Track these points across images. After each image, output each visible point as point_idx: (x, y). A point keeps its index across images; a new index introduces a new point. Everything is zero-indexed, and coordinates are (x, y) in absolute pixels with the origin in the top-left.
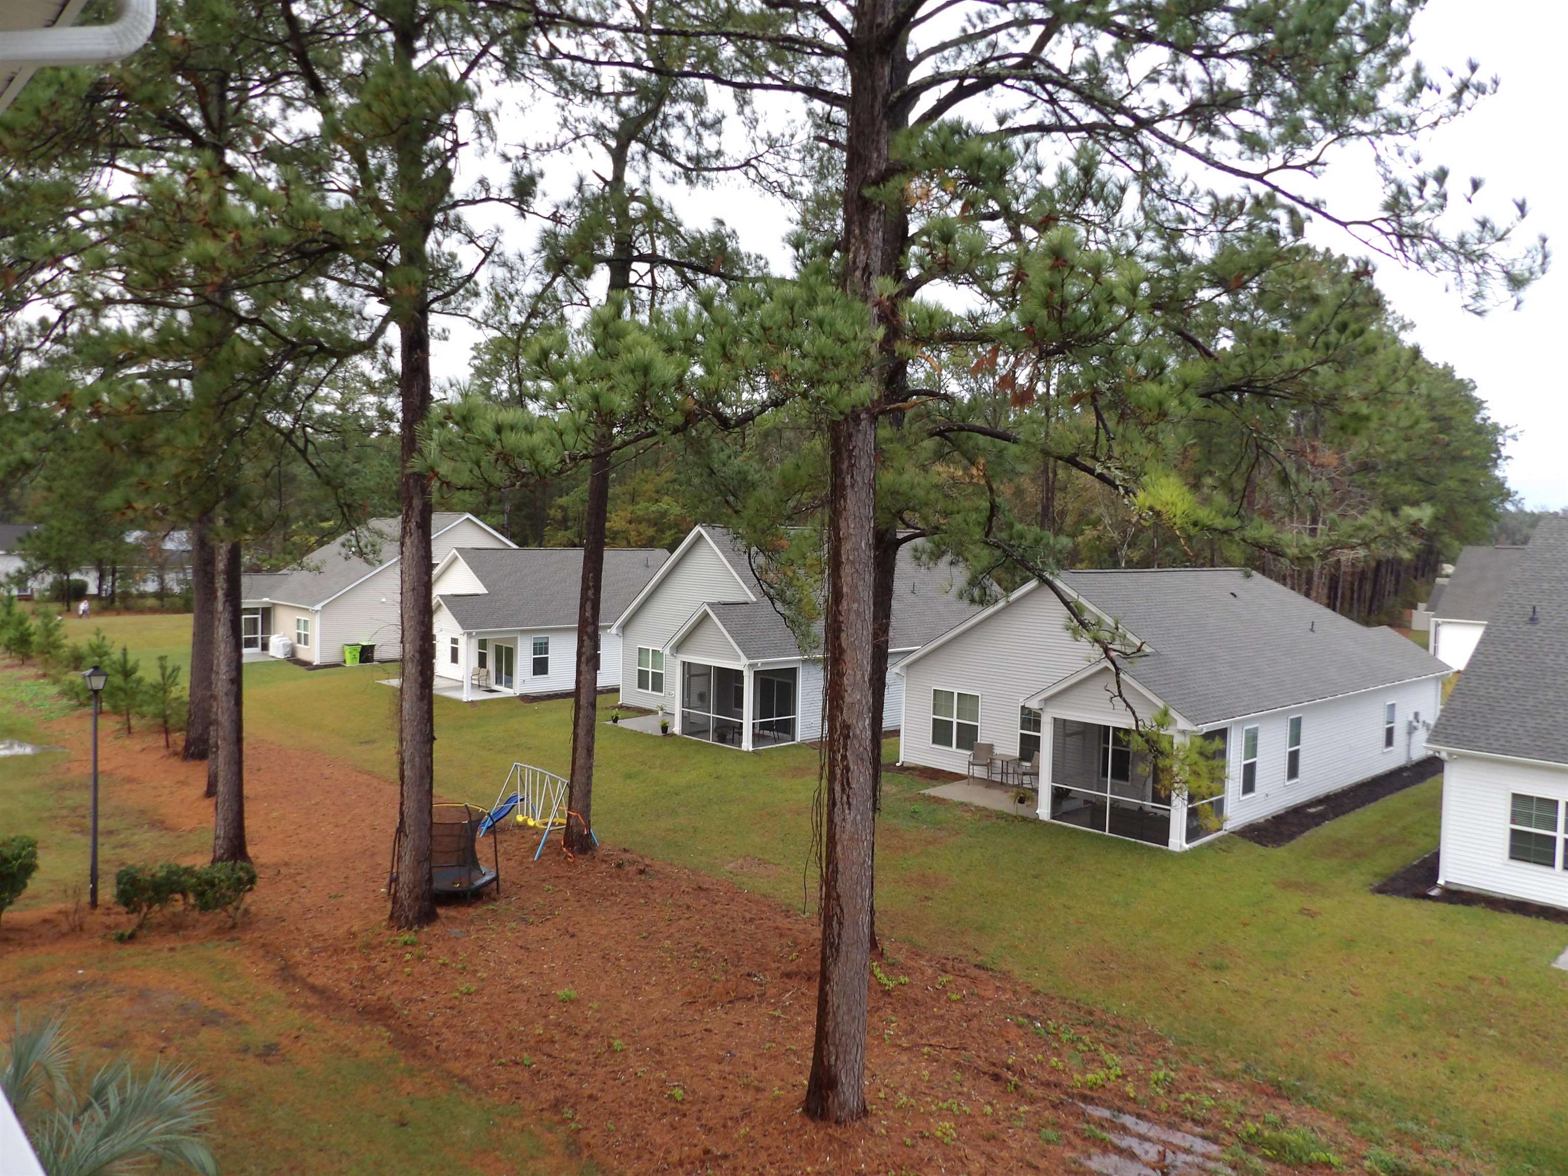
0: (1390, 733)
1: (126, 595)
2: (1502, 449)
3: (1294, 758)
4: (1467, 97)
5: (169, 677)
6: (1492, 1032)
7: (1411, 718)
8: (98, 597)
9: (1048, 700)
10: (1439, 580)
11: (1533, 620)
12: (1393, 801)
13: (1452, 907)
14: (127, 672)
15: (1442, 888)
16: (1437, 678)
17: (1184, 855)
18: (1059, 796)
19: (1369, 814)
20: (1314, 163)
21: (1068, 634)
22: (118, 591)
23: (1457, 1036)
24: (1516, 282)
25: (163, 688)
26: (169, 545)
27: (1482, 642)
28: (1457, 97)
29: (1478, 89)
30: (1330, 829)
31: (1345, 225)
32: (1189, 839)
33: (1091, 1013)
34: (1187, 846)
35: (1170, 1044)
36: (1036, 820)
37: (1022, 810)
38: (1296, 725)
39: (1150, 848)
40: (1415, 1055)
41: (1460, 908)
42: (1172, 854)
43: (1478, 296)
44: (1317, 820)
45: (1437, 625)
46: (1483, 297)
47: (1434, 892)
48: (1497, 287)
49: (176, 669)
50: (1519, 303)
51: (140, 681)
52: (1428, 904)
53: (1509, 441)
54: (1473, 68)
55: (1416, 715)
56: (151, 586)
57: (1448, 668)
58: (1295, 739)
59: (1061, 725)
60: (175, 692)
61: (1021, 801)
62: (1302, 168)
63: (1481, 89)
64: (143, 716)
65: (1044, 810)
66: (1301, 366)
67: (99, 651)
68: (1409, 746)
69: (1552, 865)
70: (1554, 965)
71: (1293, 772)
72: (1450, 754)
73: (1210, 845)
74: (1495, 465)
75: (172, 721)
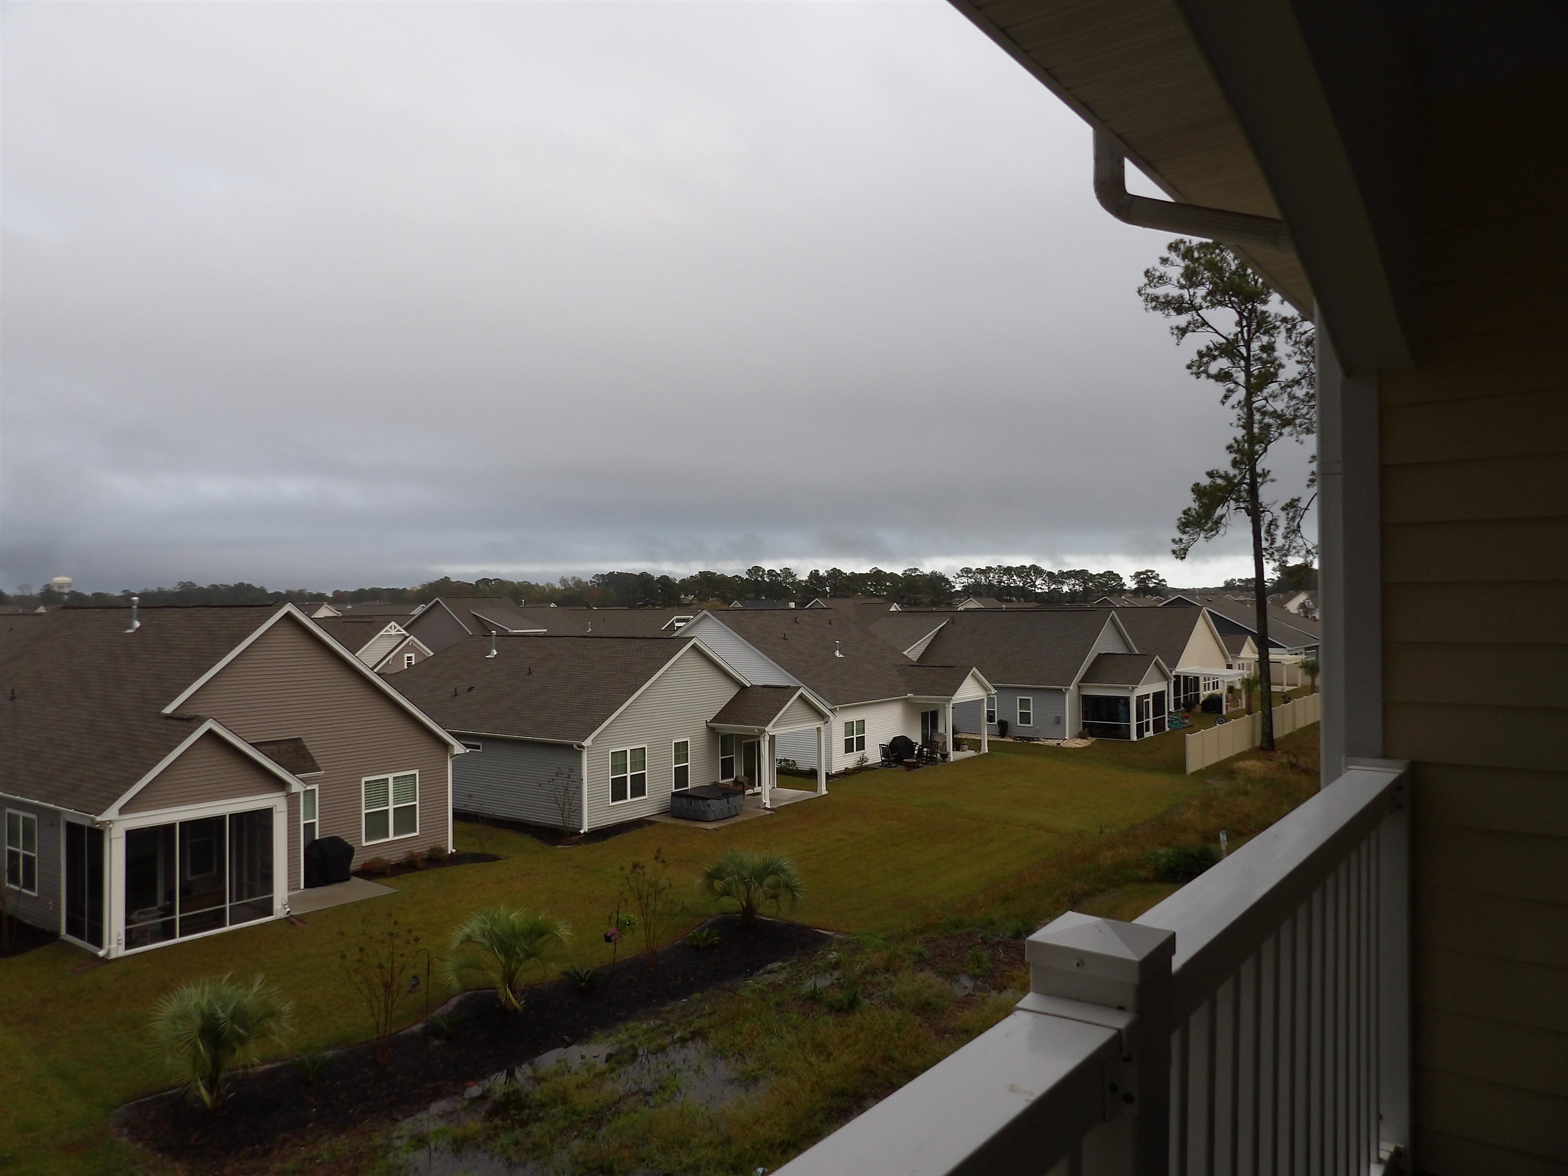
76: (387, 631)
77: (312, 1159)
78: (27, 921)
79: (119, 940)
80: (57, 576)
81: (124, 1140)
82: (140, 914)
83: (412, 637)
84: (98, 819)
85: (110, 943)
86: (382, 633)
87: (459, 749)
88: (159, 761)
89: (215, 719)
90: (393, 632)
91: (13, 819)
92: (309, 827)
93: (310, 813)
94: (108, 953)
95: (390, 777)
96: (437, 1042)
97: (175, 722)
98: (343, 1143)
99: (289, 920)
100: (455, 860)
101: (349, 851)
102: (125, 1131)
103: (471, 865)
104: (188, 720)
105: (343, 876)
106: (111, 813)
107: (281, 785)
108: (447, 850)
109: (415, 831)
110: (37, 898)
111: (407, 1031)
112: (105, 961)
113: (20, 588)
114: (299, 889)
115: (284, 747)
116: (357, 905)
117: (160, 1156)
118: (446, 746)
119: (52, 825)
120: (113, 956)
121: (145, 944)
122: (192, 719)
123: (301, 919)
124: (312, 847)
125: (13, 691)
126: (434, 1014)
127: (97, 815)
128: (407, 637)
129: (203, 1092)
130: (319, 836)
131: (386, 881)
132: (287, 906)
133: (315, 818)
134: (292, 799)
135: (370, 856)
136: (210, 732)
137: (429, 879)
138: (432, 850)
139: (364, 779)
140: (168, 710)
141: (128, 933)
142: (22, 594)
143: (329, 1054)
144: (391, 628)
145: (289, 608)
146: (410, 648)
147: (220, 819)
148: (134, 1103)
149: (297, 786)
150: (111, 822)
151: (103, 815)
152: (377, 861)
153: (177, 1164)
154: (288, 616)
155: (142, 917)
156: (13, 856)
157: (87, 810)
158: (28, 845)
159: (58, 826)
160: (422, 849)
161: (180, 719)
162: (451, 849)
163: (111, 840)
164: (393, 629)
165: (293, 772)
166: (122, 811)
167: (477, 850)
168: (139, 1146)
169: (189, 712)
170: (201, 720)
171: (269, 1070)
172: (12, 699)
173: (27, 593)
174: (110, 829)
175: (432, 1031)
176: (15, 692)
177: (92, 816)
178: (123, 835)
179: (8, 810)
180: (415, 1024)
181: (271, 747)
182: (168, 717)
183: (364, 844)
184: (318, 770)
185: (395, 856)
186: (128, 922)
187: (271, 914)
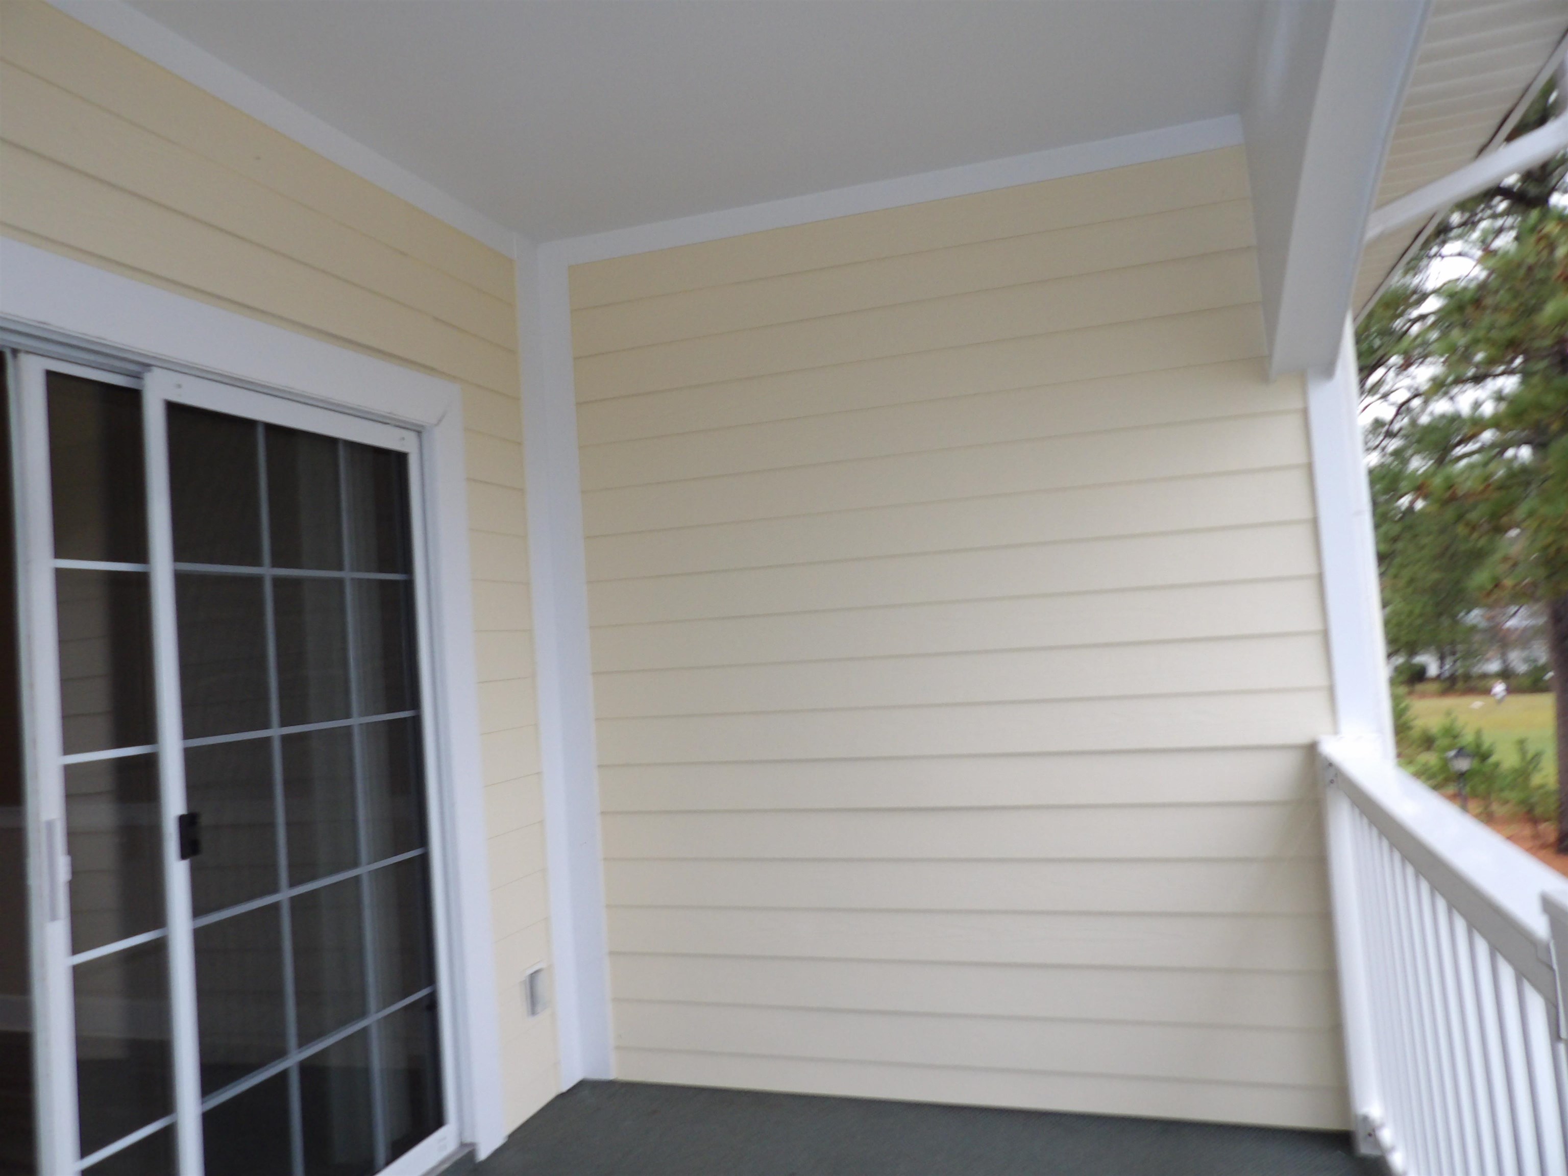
1: (1467, 677)
5: (1530, 763)
8: (1438, 677)
14: (1482, 755)
22: (1460, 671)
25: (1523, 773)
26: (1511, 623)
49: (1537, 756)
51: (1497, 765)
56: (1494, 666)
60: (1536, 780)
64: (1506, 802)
67: (1451, 733)
75: (1539, 811)
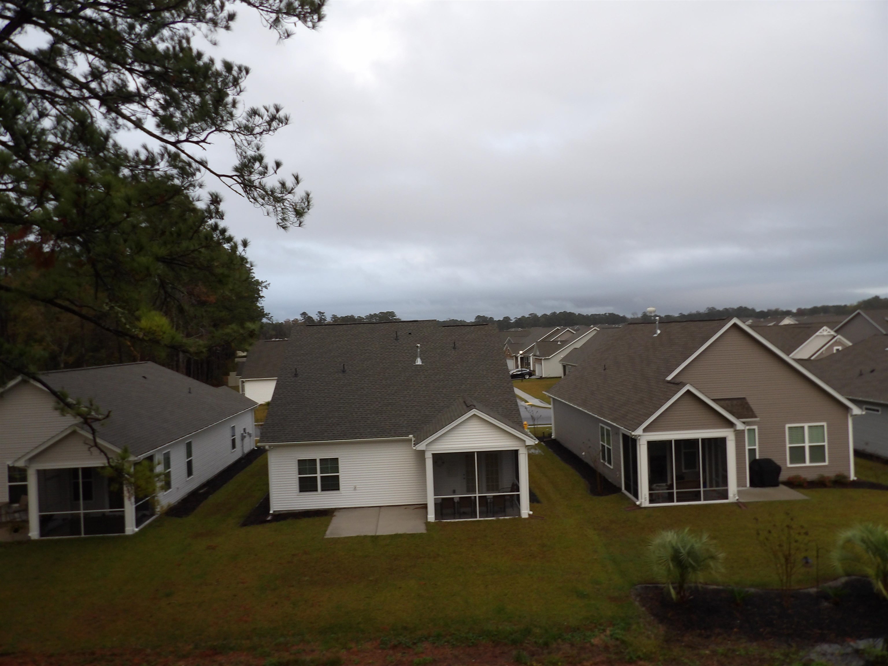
0: (234, 441)
2: (260, 292)
3: (189, 464)
4: (274, 124)
6: (306, 578)
7: (242, 432)
9: (32, 460)
10: (237, 360)
11: (296, 375)
12: (240, 477)
13: (278, 523)
15: (272, 514)
16: (251, 409)
17: (136, 535)
18: (44, 521)
19: (230, 486)
20: (204, 141)
21: (57, 413)
23: (293, 586)
24: (299, 213)
27: (276, 388)
28: (269, 123)
29: (279, 121)
30: (212, 499)
31: (219, 176)
32: (137, 526)
33: (93, 653)
34: (137, 530)
35: (149, 651)
36: (30, 541)
37: (18, 537)
38: (189, 446)
39: (114, 537)
40: (276, 603)
41: (282, 522)
42: (129, 537)
43: (284, 219)
44: (205, 496)
45: (243, 382)
46: (286, 220)
47: (269, 518)
48: (291, 216)
50: (300, 223)
52: (268, 525)
53: (264, 289)
54: (278, 110)
55: (245, 430)
57: (256, 403)
58: (189, 454)
59: (42, 474)
61: (16, 531)
62: (197, 143)
63: (280, 121)
65: (34, 533)
66: (192, 248)
68: (242, 446)
69: (317, 490)
70: (326, 537)
71: (190, 473)
72: (270, 446)
73: (150, 525)
74: (257, 301)
76: (821, 333)
77: (734, 651)
78: (610, 480)
79: (645, 498)
80: (649, 307)
81: (637, 603)
82: (657, 486)
83: (839, 336)
84: (633, 433)
85: (642, 499)
86: (818, 333)
87: (856, 411)
88: (662, 406)
89: (691, 384)
90: (825, 333)
91: (602, 428)
92: (752, 452)
93: (752, 442)
94: (641, 504)
95: (806, 426)
96: (826, 604)
97: (672, 385)
98: (754, 648)
99: (737, 504)
100: (854, 484)
101: (777, 469)
102: (638, 599)
103: (868, 490)
104: (678, 384)
105: (774, 483)
106: (639, 432)
107: (731, 425)
108: (850, 477)
109: (824, 461)
110: (613, 469)
111: (806, 591)
112: (639, 507)
113: (633, 314)
114: (746, 486)
115: (735, 402)
116: (781, 503)
117: (652, 618)
118: (847, 409)
119: (616, 434)
120: (643, 506)
121: (659, 503)
122: (679, 384)
123: (745, 504)
124: (755, 464)
125: (605, 365)
126: (826, 585)
127: (633, 431)
128: (834, 337)
129: (672, 591)
130: (759, 457)
131: (802, 490)
132: (736, 496)
133: (755, 445)
134: (739, 434)
135: (793, 474)
136: (688, 392)
137: (836, 493)
138: (837, 476)
139: (788, 426)
140: (669, 378)
141: (651, 495)
142: (633, 317)
143: (753, 590)
144: (823, 330)
145: (735, 320)
146: (837, 343)
147: (696, 441)
148: (645, 585)
149: (740, 426)
150: (639, 436)
151: (635, 431)
152: (797, 477)
153: (660, 626)
154: (735, 325)
155: (658, 488)
156: (603, 446)
157: (628, 428)
158: (609, 443)
159: (619, 435)
160: (831, 474)
161: (674, 383)
162: (853, 477)
163: (640, 445)
164: (826, 331)
165: (738, 417)
166: (645, 430)
167: (873, 480)
168: (644, 609)
169: (677, 381)
170: (684, 385)
171: (715, 589)
172: (605, 369)
173: (636, 317)
174: (639, 439)
175: (823, 596)
176: (606, 366)
177: (630, 431)
178: (646, 443)
179: (601, 424)
180: (811, 587)
181: (727, 402)
182: (669, 382)
183: (789, 465)
184: (756, 417)
185: (811, 476)
186: (650, 489)
187: (727, 498)
